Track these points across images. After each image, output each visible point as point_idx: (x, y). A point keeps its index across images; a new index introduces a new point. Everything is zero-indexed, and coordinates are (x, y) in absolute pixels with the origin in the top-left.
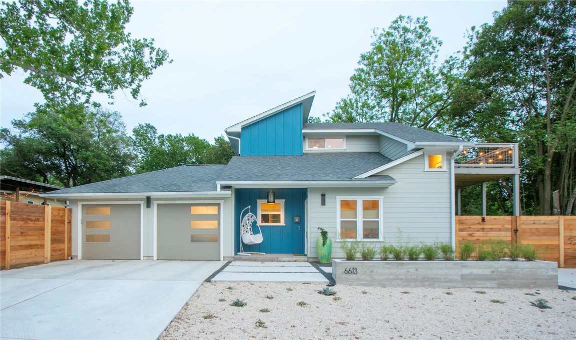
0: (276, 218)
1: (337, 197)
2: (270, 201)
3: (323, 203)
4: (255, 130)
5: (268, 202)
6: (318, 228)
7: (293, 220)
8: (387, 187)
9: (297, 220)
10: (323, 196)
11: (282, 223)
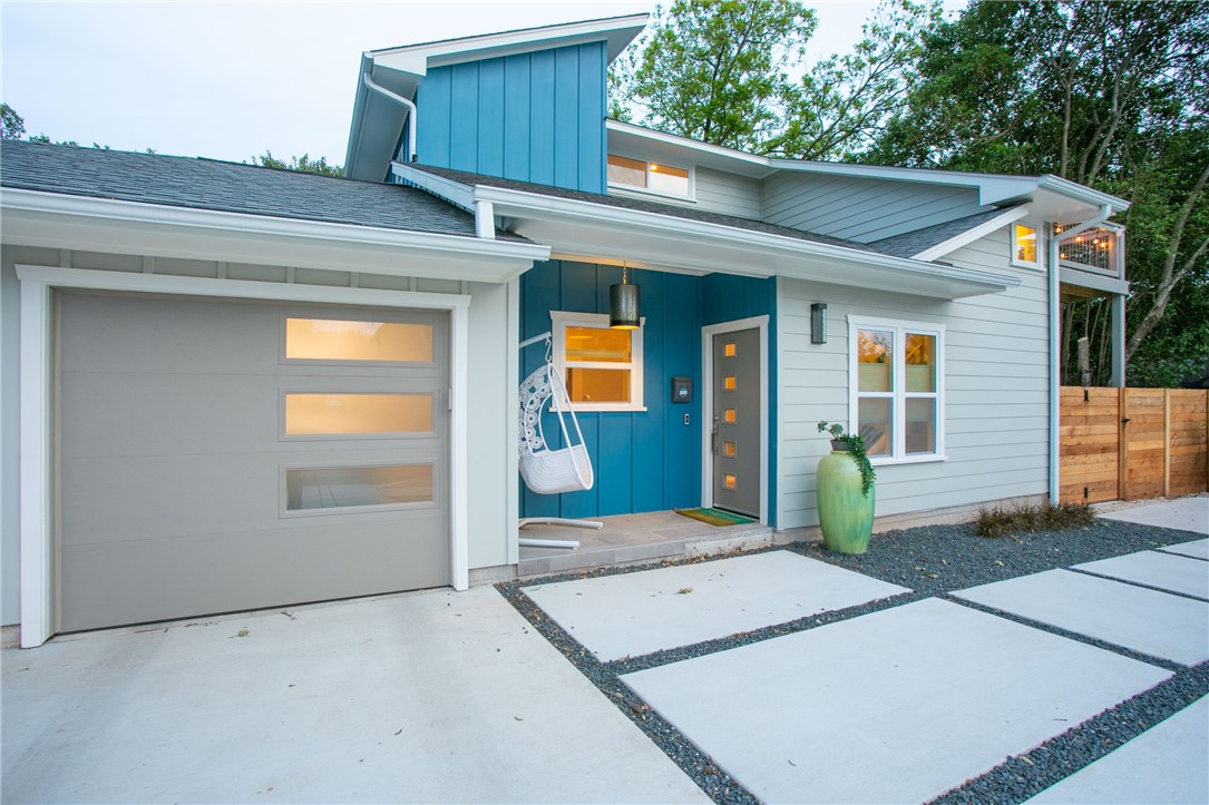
0: (615, 385)
1: (851, 318)
2: (623, 317)
3: (817, 338)
4: (464, 86)
5: (615, 322)
6: (821, 426)
7: (673, 391)
8: (950, 300)
9: (683, 392)
10: (816, 308)
11: (636, 402)
